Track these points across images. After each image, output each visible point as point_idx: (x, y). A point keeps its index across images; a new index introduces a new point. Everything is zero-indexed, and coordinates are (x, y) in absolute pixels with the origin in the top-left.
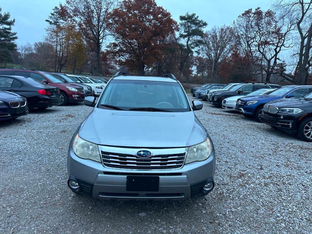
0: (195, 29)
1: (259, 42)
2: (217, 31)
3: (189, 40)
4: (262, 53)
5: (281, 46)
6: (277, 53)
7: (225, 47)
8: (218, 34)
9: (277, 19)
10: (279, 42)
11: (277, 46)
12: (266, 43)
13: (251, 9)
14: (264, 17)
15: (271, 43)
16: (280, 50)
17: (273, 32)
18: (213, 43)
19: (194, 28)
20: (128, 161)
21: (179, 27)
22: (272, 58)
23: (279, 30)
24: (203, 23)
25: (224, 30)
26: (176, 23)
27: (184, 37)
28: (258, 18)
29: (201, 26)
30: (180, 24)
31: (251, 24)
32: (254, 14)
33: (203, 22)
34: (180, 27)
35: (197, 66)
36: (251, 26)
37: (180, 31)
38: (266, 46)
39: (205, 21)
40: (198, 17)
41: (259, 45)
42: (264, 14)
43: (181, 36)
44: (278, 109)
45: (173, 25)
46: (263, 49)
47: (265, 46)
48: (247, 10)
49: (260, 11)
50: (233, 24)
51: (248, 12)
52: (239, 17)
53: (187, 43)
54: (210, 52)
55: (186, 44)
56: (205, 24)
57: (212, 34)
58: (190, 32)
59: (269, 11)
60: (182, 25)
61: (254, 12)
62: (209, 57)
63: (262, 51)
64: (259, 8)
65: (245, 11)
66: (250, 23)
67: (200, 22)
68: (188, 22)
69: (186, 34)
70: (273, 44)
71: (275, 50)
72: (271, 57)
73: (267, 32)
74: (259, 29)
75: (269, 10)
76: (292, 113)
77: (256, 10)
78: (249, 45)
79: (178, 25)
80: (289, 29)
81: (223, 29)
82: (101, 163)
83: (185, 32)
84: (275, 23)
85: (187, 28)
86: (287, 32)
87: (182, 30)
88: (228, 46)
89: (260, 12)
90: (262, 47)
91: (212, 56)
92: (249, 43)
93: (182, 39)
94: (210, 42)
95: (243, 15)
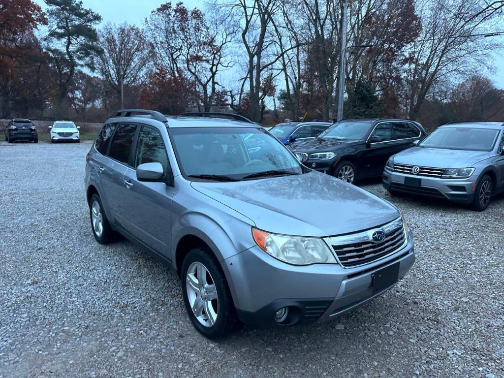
0: (79, 24)
1: (187, 56)
2: (113, 31)
3: (69, 43)
4: (194, 74)
5: (218, 64)
6: (214, 74)
7: (131, 59)
8: (116, 37)
9: (208, 25)
10: (214, 57)
11: (213, 65)
12: (198, 59)
13: (170, 4)
14: (189, 18)
15: (204, 58)
16: (216, 70)
17: (205, 43)
18: (109, 52)
19: (77, 23)
20: (365, 251)
21: (46, 17)
22: (208, 81)
23: (213, 40)
24: (94, 16)
25: (126, 32)
26: (39, 9)
27: (60, 36)
28: (182, 18)
29: (89, 20)
30: (48, 11)
31: (173, 27)
32: (176, 11)
33: (94, 14)
34: (48, 18)
35: (81, 90)
36: (174, 30)
37: (49, 24)
38: (199, 64)
39: (96, 13)
40: (81, 2)
41: (188, 61)
42: (189, 14)
43: (53, 34)
44: (307, 155)
45: (32, 11)
46: (195, 68)
47: (196, 63)
48: (164, 3)
49: (184, 7)
50: (145, 24)
51: (165, 7)
52: (152, 12)
53: (67, 48)
54: (107, 68)
55: (64, 50)
56: (97, 18)
57: (106, 36)
58: (70, 28)
59: (196, 10)
60: (51, 14)
61: (175, 9)
62: (107, 76)
63: (193, 71)
64: (182, 3)
65: (161, 5)
66: (171, 24)
67: (88, 12)
68: (63, 9)
69: (62, 31)
70: (207, 61)
71: (211, 69)
72: (206, 80)
73: (197, 41)
74: (186, 37)
75: (196, 8)
76: (324, 159)
77: (178, 5)
78: (174, 61)
79: (44, 14)
80: (224, 40)
81: (124, 29)
82: (338, 264)
83: (59, 27)
84: (205, 30)
85: (64, 22)
86: (223, 44)
87: (54, 23)
88: (136, 59)
89: (183, 10)
90: (193, 64)
91: (111, 74)
92: (175, 57)
93: (55, 40)
94: (105, 50)
95: (159, 10)
